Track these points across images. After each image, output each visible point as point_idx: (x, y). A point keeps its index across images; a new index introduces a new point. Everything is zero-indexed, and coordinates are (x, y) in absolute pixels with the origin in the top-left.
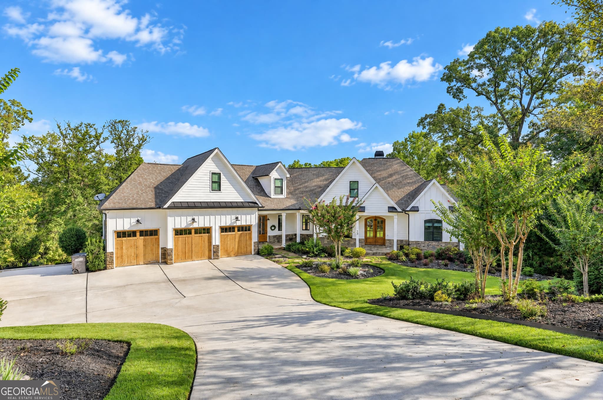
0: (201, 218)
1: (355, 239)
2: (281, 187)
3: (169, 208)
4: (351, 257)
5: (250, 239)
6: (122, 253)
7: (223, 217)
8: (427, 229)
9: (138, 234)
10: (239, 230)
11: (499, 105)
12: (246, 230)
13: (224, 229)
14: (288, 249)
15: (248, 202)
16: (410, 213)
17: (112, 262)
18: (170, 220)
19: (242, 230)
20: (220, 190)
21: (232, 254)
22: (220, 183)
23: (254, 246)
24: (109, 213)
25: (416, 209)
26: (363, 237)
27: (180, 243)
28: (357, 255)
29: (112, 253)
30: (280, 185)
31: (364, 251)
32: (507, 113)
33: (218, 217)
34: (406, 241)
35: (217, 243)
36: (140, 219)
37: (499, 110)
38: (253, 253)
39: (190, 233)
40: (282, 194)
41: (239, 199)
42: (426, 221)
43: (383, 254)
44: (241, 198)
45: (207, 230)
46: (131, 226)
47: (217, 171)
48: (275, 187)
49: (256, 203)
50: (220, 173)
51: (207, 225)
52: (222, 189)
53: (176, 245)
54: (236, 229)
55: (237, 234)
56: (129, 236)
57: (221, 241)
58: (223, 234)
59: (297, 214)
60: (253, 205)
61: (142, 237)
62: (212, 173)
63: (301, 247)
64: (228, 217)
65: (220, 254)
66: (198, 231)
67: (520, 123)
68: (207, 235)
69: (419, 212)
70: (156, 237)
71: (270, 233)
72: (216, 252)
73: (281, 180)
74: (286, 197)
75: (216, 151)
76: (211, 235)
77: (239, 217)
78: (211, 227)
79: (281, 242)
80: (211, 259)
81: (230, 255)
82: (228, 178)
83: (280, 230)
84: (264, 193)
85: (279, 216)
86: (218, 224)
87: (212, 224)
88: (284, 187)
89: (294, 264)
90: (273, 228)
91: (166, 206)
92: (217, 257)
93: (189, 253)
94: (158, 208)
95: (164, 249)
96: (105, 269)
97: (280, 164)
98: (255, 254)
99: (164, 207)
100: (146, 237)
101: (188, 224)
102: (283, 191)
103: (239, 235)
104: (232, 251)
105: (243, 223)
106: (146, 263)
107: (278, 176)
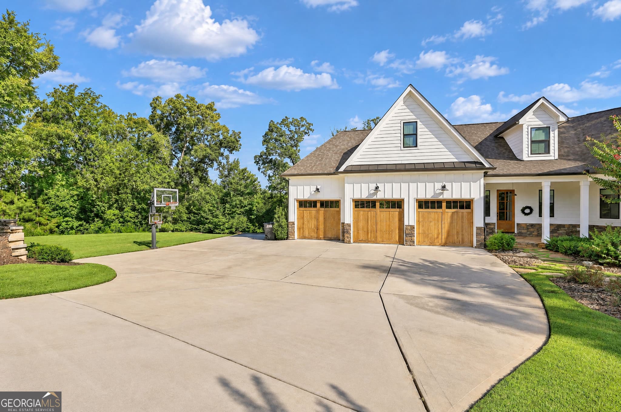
0: (388, 186)
2: (547, 143)
3: (346, 172)
5: (471, 223)
6: (303, 224)
7: (421, 186)
9: (318, 205)
10: (448, 207)
12: (462, 208)
13: (423, 204)
15: (464, 162)
17: (293, 233)
18: (348, 187)
19: (455, 207)
20: (416, 146)
21: (438, 241)
22: (416, 135)
23: (478, 234)
24: (291, 180)
27: (361, 217)
29: (293, 223)
30: (542, 138)
33: (413, 186)
35: (412, 223)
36: (319, 187)
38: (475, 244)
39: (374, 206)
40: (549, 153)
41: (448, 157)
44: (452, 157)
45: (398, 204)
46: (311, 195)
47: (411, 117)
48: (533, 142)
49: (480, 163)
50: (416, 122)
51: (396, 196)
52: (419, 144)
53: (356, 220)
55: (447, 212)
56: (310, 206)
57: (418, 221)
58: (421, 210)
59: (582, 184)
60: (478, 166)
62: (404, 123)
64: (430, 186)
65: (415, 239)
66: (386, 204)
68: (398, 210)
70: (337, 209)
71: (519, 219)
72: (410, 235)
73: (547, 130)
74: (557, 157)
75: (409, 89)
76: (403, 210)
77: (448, 186)
78: (403, 200)
79: (539, 235)
80: (403, 245)
81: (432, 244)
82: (427, 126)
83: (540, 215)
84: (511, 156)
85: (540, 191)
86: (413, 196)
87: (404, 196)
88: (552, 142)
89: (547, 273)
90: (527, 211)
91: (342, 169)
92: (412, 243)
93: (373, 233)
94: (334, 174)
95: (343, 223)
96: (287, 239)
97: (542, 101)
98: (478, 247)
99: (339, 171)
100: (327, 209)
101: (370, 195)
102: (552, 148)
103: (450, 214)
104: (437, 238)
105: (456, 196)
106: (326, 239)
107: (539, 123)
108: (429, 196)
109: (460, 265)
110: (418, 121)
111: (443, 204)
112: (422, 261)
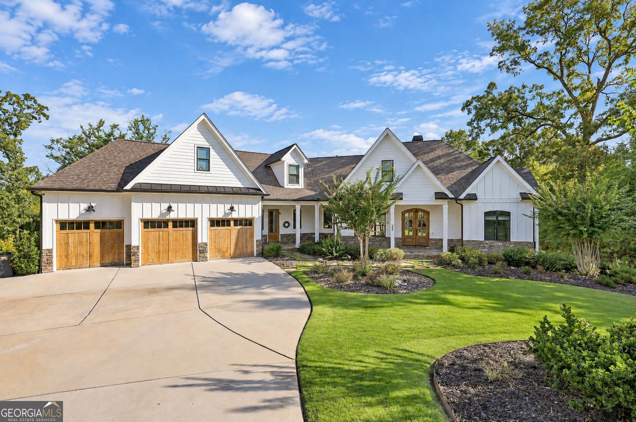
0: (182, 206)
1: (390, 238)
2: (297, 176)
3: (133, 190)
4: (383, 261)
5: (252, 236)
6: (68, 251)
7: (213, 206)
8: (487, 224)
9: (92, 226)
10: (236, 225)
11: (565, 79)
12: (246, 225)
13: (215, 223)
14: (301, 250)
15: (247, 188)
16: (464, 203)
17: (50, 263)
18: (136, 206)
19: (241, 224)
20: (209, 170)
21: (227, 254)
22: (209, 160)
23: (257, 246)
24: (47, 195)
25: (472, 198)
26: (400, 236)
28: (392, 258)
29: (50, 251)
30: (295, 173)
31: (401, 252)
32: (575, 88)
33: (206, 206)
34: (458, 240)
35: (205, 241)
36: (93, 205)
37: (565, 85)
38: (255, 255)
39: (167, 226)
40: (299, 183)
41: (235, 182)
42: (487, 214)
43: (429, 257)
44: (239, 183)
45: (192, 223)
46: (81, 214)
47: (205, 144)
48: (290, 175)
49: (259, 190)
50: (209, 148)
51: (191, 216)
52: (211, 168)
54: (232, 223)
55: (234, 229)
56: (79, 228)
57: (211, 238)
58: (213, 228)
59: (316, 207)
60: (256, 192)
61: (99, 230)
62: (197, 147)
63: (317, 248)
64: (221, 206)
65: (208, 255)
66: (179, 223)
67: (594, 100)
68: (191, 229)
69: (476, 201)
70: (119, 230)
71: (283, 231)
72: (203, 251)
73: (298, 167)
74: (303, 187)
75: (203, 117)
76: (197, 229)
77: (236, 207)
78: (197, 219)
79: (294, 242)
80: (197, 261)
81: (223, 257)
82: (218, 153)
83: (295, 227)
84: (276, 183)
85: (295, 211)
86: (206, 216)
87: (198, 215)
88: (300, 175)
89: (302, 269)
90: (286, 225)
91: (128, 187)
92: (205, 259)
93: (165, 253)
94: (118, 191)
95: (129, 247)
96: (38, 272)
97: (295, 146)
98: (258, 255)
99: (124, 188)
100: (104, 230)
101: (162, 214)
102: (300, 180)
103: (237, 231)
104: (227, 251)
105: (242, 216)
106: (103, 265)
107: (293, 162)
108: (221, 215)
109: (249, 273)
110: (211, 147)
111: (231, 222)
112: (220, 275)
